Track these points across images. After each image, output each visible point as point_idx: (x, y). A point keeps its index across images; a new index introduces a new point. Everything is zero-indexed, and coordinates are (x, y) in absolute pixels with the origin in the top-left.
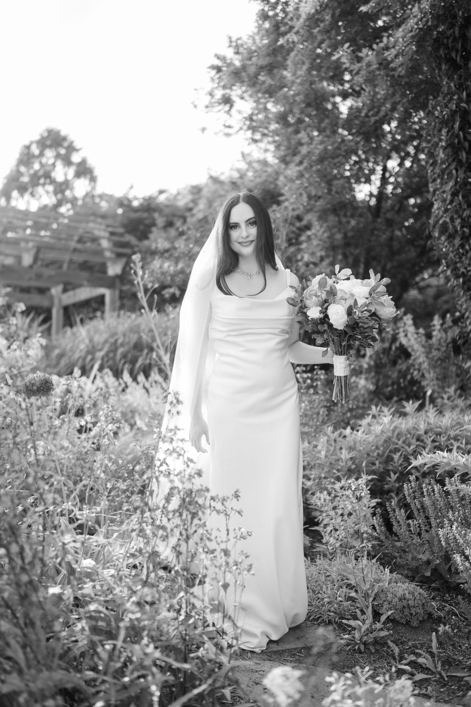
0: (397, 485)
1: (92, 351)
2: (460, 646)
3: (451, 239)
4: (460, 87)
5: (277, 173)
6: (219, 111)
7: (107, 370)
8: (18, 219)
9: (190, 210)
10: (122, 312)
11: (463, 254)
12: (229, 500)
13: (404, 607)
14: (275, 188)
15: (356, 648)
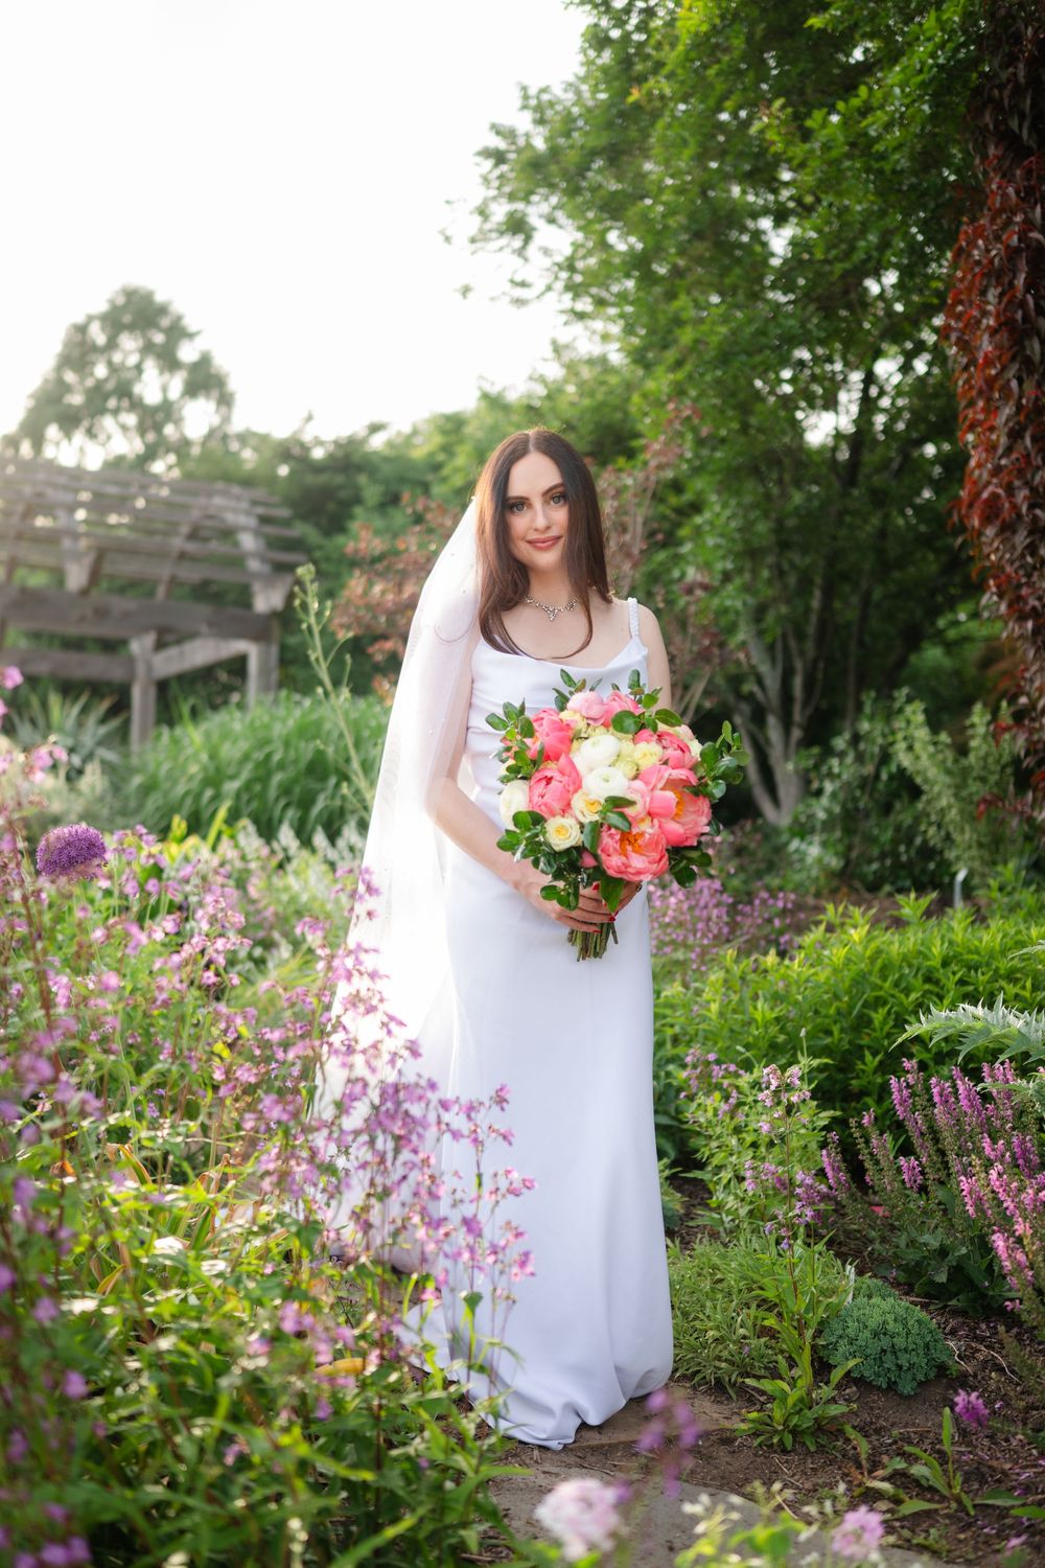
0: (879, 1080)
1: (214, 779)
2: (1007, 1440)
3: (1008, 534)
4: (1028, 196)
5: (629, 387)
6: (501, 249)
7: (245, 822)
8: (56, 486)
9: (437, 467)
10: (284, 693)
11: (1034, 568)
12: (483, 1111)
13: (884, 1351)
14: (623, 421)
15: (775, 1441)
